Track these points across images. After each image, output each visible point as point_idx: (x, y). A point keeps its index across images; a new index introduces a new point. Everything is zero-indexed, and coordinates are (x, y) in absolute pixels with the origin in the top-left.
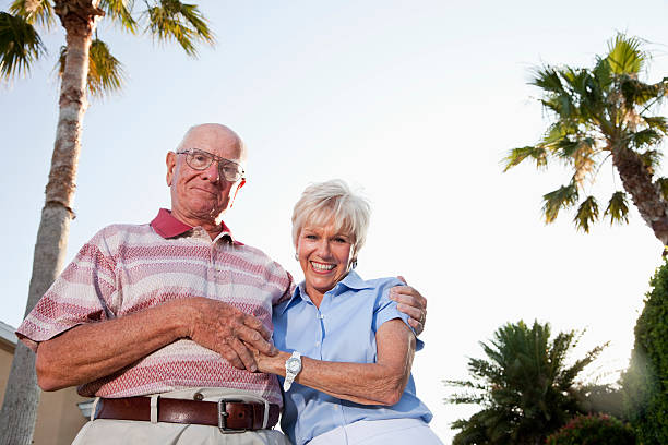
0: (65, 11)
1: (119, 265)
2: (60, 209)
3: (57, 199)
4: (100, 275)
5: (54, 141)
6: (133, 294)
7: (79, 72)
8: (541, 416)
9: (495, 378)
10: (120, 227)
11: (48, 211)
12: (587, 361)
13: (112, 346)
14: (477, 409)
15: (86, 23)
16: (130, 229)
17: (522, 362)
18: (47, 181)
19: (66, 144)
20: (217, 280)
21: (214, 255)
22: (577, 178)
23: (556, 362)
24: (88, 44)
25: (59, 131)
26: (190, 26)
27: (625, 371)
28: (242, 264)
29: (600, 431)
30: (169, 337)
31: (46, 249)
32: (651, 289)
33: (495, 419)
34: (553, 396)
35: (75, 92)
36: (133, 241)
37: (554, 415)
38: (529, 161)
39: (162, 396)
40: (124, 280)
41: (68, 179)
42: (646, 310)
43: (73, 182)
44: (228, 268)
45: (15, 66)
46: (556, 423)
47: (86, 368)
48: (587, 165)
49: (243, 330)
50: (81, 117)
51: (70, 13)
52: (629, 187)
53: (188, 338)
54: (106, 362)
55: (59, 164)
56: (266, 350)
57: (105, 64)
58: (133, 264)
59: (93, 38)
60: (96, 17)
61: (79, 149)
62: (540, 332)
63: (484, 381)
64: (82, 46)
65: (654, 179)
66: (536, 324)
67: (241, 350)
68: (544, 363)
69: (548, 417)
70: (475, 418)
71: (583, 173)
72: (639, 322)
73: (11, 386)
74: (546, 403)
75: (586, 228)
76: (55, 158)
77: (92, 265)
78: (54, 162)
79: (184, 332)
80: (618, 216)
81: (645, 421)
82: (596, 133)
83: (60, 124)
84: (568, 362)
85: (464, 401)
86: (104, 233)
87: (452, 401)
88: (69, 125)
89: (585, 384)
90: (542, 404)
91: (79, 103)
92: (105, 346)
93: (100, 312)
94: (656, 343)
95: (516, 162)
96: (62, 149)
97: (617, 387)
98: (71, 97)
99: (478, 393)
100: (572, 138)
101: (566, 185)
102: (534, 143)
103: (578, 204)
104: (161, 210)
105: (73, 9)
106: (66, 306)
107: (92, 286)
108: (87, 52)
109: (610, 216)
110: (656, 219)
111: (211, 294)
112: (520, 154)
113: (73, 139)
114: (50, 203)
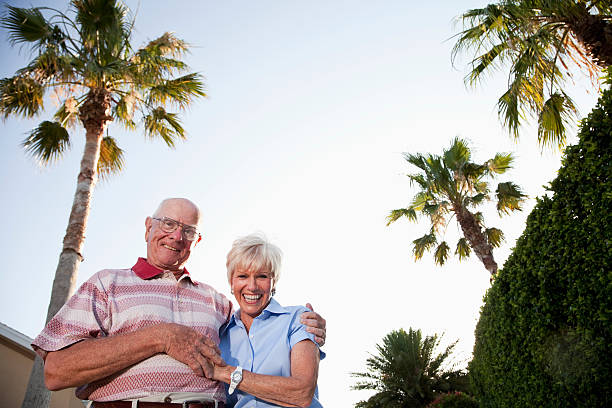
0: (87, 118)
1: (110, 299)
2: (73, 254)
3: (71, 247)
4: (97, 305)
5: (71, 205)
6: (119, 320)
7: (93, 158)
8: (417, 395)
9: (386, 370)
10: (110, 271)
11: (64, 255)
12: (446, 355)
13: (108, 356)
14: (373, 393)
15: (100, 125)
16: (117, 273)
17: (403, 356)
18: (65, 233)
19: (80, 208)
20: (180, 310)
21: (178, 292)
22: (435, 229)
23: (426, 356)
24: (100, 139)
25: (76, 198)
26: (170, 127)
27: (471, 360)
28: (199, 297)
29: (456, 403)
30: (150, 351)
31: (61, 283)
32: (484, 304)
33: (386, 399)
34: (425, 380)
35: (89, 171)
36: (120, 281)
37: (426, 393)
38: (404, 218)
39: (141, 400)
40: (113, 310)
41: (80, 233)
42: (481, 319)
43: (84, 235)
44: (187, 300)
45: (53, 155)
46: (428, 399)
47: (85, 373)
48: (441, 220)
49: (204, 348)
50: (92, 189)
51: (90, 119)
52: (468, 235)
53: (164, 353)
54: (101, 369)
55: (74, 221)
56: (219, 362)
57: (112, 153)
58: (120, 298)
59: (104, 135)
60: (107, 122)
61: (88, 211)
62: (415, 336)
63: (378, 373)
64: (96, 141)
65: (483, 230)
66: (411, 331)
67: (203, 362)
68: (418, 358)
69: (422, 395)
70: (372, 400)
71: (439, 225)
72: (477, 327)
73: (31, 386)
74: (421, 385)
75: (442, 262)
76: (71, 217)
77: (91, 298)
78: (70, 221)
79: (161, 348)
80: (464, 255)
81: (484, 394)
82: (446, 199)
83: (77, 194)
84: (434, 356)
85: (363, 387)
86: (99, 275)
87: (356, 388)
88: (83, 194)
89: (445, 371)
90: (418, 386)
91: (91, 179)
92: (102, 356)
93: (98, 332)
94: (488, 340)
95: (395, 219)
96: (77, 211)
97: (466, 371)
98: (86, 175)
99: (374, 381)
100: (430, 203)
101: (428, 234)
102: (406, 206)
103: (437, 246)
104: (140, 259)
105: (92, 116)
106: (69, 326)
107: (92, 313)
108: (99, 143)
109: (458, 255)
110: (485, 257)
111: (177, 320)
112: (397, 214)
113: (85, 205)
114: (66, 250)
